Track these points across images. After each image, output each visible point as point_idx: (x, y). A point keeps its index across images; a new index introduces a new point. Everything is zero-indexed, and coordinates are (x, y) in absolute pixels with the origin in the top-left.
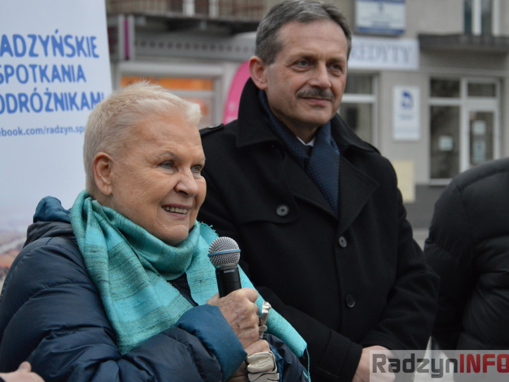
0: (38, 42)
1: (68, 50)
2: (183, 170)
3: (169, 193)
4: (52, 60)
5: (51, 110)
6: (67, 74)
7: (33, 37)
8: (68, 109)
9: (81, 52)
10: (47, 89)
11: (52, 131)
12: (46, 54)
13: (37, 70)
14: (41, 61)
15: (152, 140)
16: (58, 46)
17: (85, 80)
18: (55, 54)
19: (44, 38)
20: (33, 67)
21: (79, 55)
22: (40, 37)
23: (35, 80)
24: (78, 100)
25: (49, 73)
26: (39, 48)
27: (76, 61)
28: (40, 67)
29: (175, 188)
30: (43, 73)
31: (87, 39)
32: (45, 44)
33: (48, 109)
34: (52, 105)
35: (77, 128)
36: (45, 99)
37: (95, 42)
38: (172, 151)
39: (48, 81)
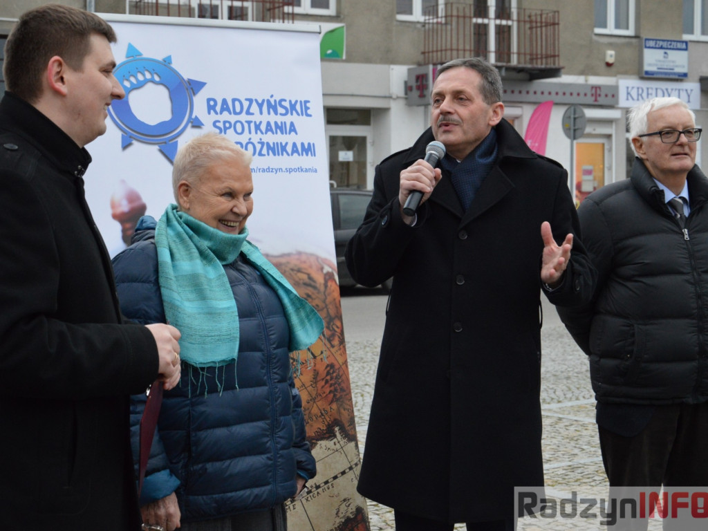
0: (254, 104)
1: (281, 110)
2: (238, 198)
3: (227, 213)
4: (267, 118)
5: (264, 155)
6: (281, 128)
7: (250, 101)
8: (279, 155)
9: (294, 112)
10: (261, 139)
11: (264, 171)
12: (261, 113)
13: (252, 125)
14: (256, 118)
15: (218, 179)
16: (272, 107)
17: (296, 133)
18: (269, 113)
19: (260, 102)
20: (249, 122)
21: (292, 114)
22: (256, 101)
23: (250, 132)
24: (289, 149)
25: (263, 127)
26: (254, 108)
27: (288, 119)
28: (255, 122)
29: (231, 210)
30: (258, 127)
31: (301, 102)
32: (260, 106)
33: (260, 154)
34: (264, 151)
35: (286, 169)
36: (258, 147)
37: (308, 105)
38: (231, 187)
39: (262, 133)
